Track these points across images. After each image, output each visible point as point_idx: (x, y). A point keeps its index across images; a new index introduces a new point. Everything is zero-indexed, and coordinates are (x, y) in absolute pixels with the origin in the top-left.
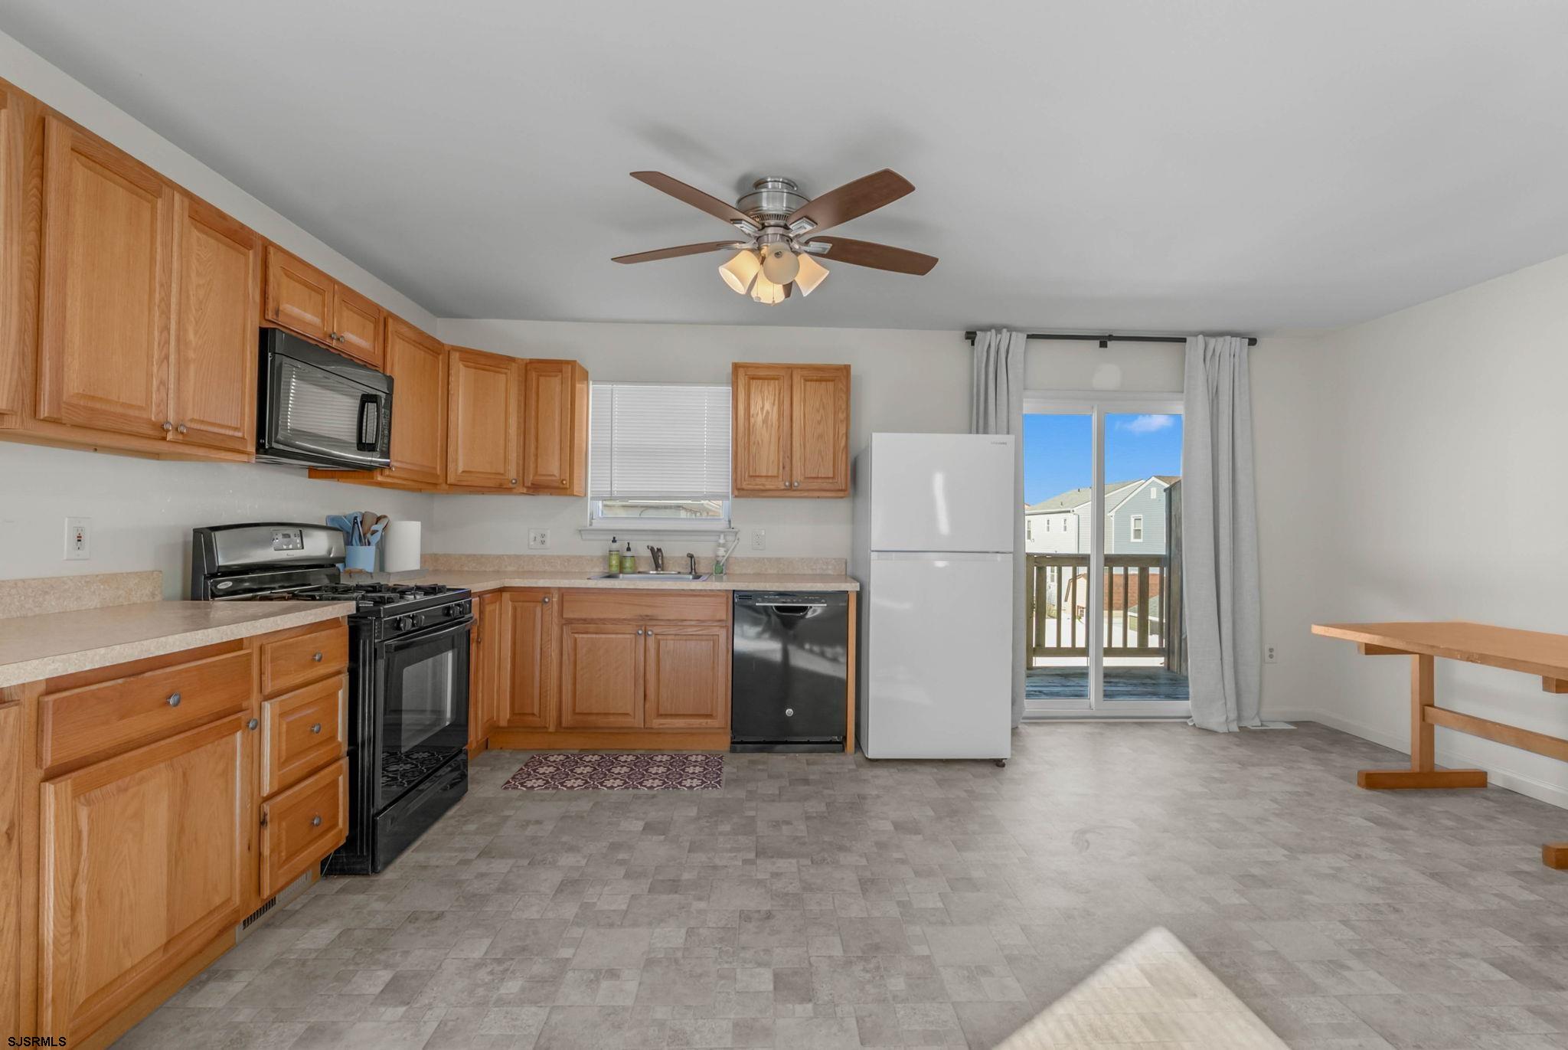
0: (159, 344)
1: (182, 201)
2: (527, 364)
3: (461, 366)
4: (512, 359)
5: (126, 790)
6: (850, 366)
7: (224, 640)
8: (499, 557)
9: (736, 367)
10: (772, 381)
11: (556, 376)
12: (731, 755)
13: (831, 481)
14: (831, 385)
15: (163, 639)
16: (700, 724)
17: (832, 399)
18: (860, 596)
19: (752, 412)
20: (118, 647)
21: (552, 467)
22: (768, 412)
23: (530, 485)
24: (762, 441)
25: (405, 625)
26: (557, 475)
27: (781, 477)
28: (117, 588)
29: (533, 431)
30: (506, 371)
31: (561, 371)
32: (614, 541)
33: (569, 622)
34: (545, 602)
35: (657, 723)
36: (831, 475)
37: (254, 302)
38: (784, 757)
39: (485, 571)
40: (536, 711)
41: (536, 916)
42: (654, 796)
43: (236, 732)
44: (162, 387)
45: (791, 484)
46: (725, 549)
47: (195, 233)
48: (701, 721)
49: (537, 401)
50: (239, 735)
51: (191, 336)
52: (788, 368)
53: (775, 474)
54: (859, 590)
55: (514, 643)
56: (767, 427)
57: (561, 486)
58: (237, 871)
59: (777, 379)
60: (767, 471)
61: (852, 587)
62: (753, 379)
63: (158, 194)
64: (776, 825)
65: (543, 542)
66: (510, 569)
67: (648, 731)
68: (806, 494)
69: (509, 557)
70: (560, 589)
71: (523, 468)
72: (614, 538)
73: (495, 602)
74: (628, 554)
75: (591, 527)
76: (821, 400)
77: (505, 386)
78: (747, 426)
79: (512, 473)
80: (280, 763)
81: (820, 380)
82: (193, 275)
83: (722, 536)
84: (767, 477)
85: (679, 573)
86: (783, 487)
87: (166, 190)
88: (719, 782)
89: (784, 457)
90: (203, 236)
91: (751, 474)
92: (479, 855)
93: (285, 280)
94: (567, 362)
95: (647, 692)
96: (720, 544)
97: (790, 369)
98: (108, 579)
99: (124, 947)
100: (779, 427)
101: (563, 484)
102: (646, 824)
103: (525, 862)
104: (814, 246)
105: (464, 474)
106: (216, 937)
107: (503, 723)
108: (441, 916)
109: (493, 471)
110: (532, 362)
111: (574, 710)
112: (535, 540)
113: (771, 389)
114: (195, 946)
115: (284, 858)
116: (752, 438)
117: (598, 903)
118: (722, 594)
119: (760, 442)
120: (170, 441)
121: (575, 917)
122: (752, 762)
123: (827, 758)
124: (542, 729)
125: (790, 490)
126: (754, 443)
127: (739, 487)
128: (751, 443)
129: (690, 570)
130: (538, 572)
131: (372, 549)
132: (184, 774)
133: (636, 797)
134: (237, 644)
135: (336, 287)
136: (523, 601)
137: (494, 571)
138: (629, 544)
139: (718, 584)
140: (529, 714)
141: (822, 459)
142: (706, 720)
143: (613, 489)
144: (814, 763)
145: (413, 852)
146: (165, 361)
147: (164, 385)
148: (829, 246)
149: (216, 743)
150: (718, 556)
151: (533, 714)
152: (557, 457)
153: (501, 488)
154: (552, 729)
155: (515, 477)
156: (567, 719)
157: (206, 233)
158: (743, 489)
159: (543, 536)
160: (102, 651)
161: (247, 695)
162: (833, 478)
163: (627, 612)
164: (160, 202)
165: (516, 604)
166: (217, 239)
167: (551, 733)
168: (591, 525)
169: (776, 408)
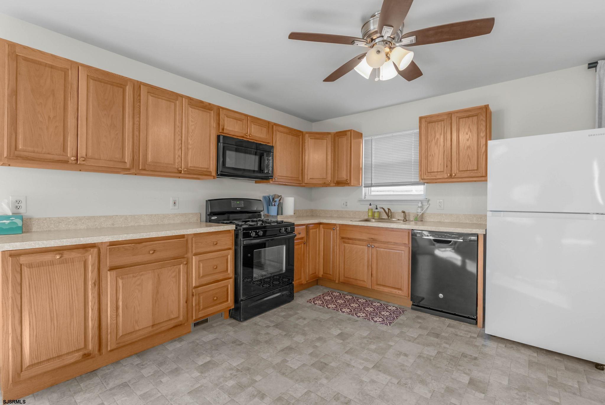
0: (178, 145)
1: (185, 100)
2: (334, 134)
3: (309, 139)
4: (329, 133)
5: (136, 277)
6: (488, 105)
7: (174, 235)
8: (332, 211)
9: (421, 118)
10: (440, 122)
11: (344, 137)
12: (410, 311)
13: (476, 171)
14: (475, 118)
15: (149, 233)
16: (396, 292)
17: (476, 126)
18: (485, 236)
19: (429, 140)
20: (131, 234)
21: (344, 175)
22: (438, 139)
23: (336, 182)
24: (435, 154)
25: (252, 235)
26: (345, 178)
27: (445, 172)
28: (186, 217)
29: (337, 160)
30: (326, 138)
31: (346, 135)
32: (370, 205)
33: (343, 238)
34: (334, 230)
35: (376, 287)
36: (476, 168)
37: (214, 127)
38: (438, 319)
39: (327, 216)
40: (331, 273)
41: (265, 358)
42: (357, 321)
43: (181, 264)
44: (179, 157)
45: (451, 175)
46: (421, 209)
47: (190, 109)
48: (396, 291)
49: (338, 149)
50: (182, 265)
51: (190, 141)
52: (449, 114)
53: (442, 170)
54: (485, 234)
55: (324, 246)
56: (437, 147)
57: (347, 182)
58: (181, 309)
59: (443, 121)
60: (438, 169)
61: (480, 232)
62: (429, 123)
63: (177, 100)
64: (399, 354)
65: (346, 205)
66: (335, 216)
67: (372, 290)
68: (460, 180)
69: (335, 211)
70: (339, 224)
71: (333, 175)
72: (370, 204)
73: (317, 228)
74: (376, 210)
75: (365, 199)
76: (469, 127)
77: (326, 144)
78: (426, 147)
79: (329, 178)
80: (199, 277)
81: (468, 117)
82: (190, 122)
83: (420, 203)
84: (438, 172)
85: (398, 220)
86: (446, 177)
87: (180, 98)
88: (390, 323)
89: (447, 161)
90: (193, 110)
91: (429, 171)
92: (274, 326)
93: (226, 118)
94: (349, 131)
95: (373, 273)
96: (419, 206)
97: (450, 115)
98: (182, 215)
99: (136, 323)
100: (444, 146)
101: (347, 181)
102: (341, 333)
103: (284, 333)
104: (406, 41)
105: (310, 179)
106: (172, 328)
107: (321, 276)
108: (241, 344)
109: (322, 178)
110: (337, 133)
111: (344, 276)
112: (344, 204)
113: (439, 126)
114: (163, 329)
115: (202, 308)
116: (429, 153)
117: (289, 362)
118: (406, 231)
119: (434, 155)
120: (182, 174)
121: (276, 364)
122: (418, 317)
123: (463, 326)
124: (334, 281)
125: (451, 178)
126: (430, 156)
127: (422, 178)
128: (429, 156)
129: (404, 219)
130: (344, 217)
131: (276, 207)
132: (158, 275)
133: (349, 319)
134: (183, 236)
135: (248, 117)
136: (327, 229)
137: (330, 216)
138: (377, 206)
139: (404, 226)
140: (328, 274)
141: (470, 160)
142: (399, 291)
143: (372, 183)
144: (453, 327)
145: (259, 317)
146: (180, 150)
147: (180, 157)
148: (413, 39)
149: (172, 267)
150: (418, 212)
151: (330, 274)
152: (345, 171)
153: (325, 185)
154: (337, 282)
155: (330, 179)
156: (342, 279)
157: (195, 109)
158: (425, 179)
159: (346, 203)
160: (126, 235)
161: (187, 252)
162: (477, 170)
163: (365, 237)
164: (177, 102)
165: (325, 229)
166: (198, 110)
167: (336, 283)
168: (365, 198)
169: (442, 136)
